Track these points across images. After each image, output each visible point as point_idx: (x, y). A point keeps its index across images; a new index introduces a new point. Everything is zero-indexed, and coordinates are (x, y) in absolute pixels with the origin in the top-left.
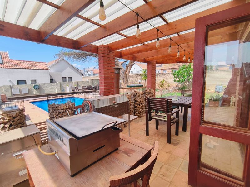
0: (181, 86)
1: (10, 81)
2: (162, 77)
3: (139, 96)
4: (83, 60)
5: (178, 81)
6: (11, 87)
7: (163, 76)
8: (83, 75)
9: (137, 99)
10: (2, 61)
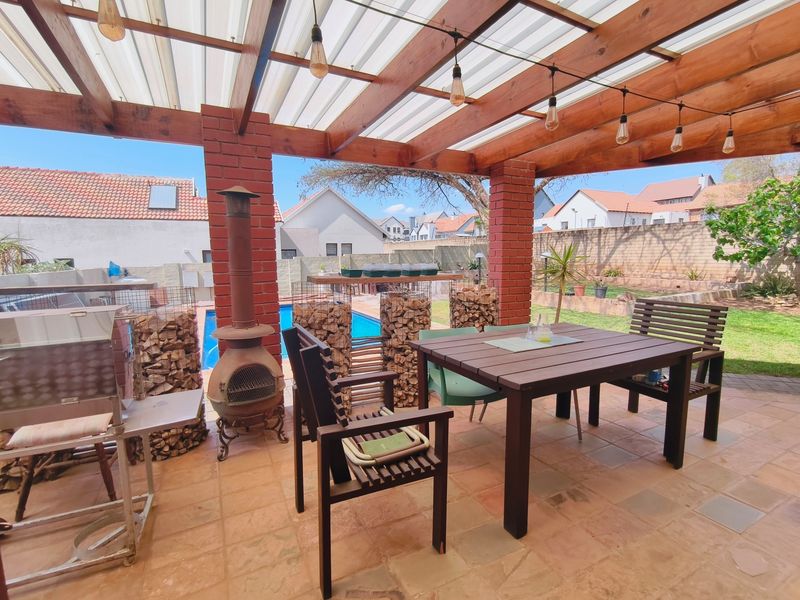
0: (759, 278)
1: (187, 253)
2: (664, 241)
3: (402, 315)
4: (382, 188)
5: (736, 258)
6: (181, 268)
7: (669, 236)
8: (384, 236)
9: (391, 327)
10: (177, 202)
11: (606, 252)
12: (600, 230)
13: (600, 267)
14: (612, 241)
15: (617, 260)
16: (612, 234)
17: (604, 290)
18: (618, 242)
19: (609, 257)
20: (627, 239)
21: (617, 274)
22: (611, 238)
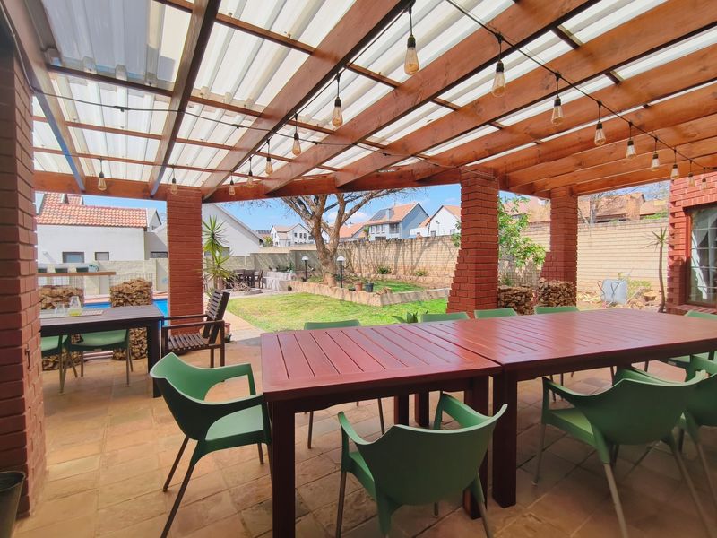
1: (46, 254)
8: (260, 241)
11: (416, 255)
12: (412, 239)
13: (413, 268)
14: (419, 247)
15: (423, 264)
16: (419, 242)
17: (372, 286)
18: (423, 248)
19: (418, 260)
20: (429, 246)
21: (423, 274)
22: (418, 245)
